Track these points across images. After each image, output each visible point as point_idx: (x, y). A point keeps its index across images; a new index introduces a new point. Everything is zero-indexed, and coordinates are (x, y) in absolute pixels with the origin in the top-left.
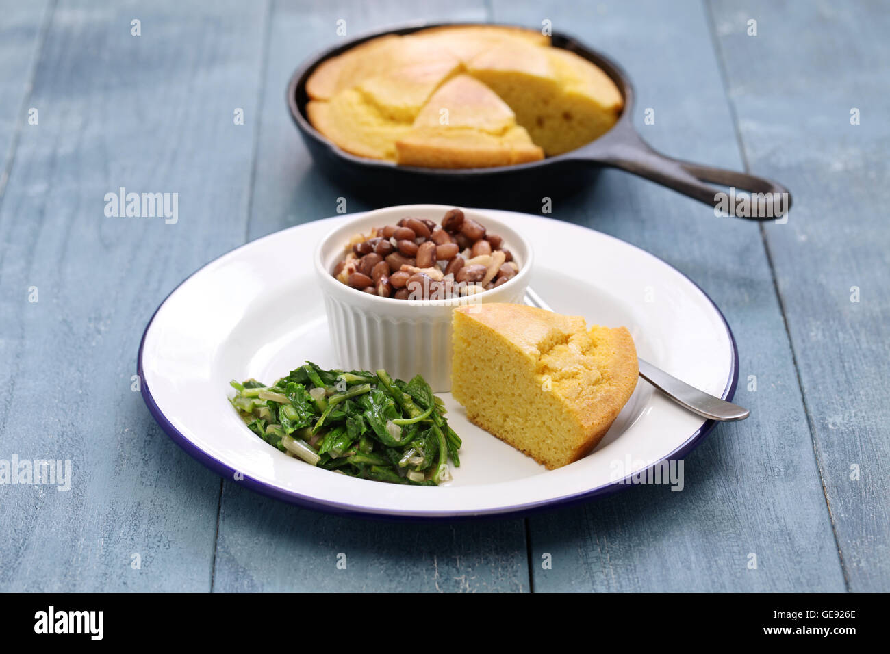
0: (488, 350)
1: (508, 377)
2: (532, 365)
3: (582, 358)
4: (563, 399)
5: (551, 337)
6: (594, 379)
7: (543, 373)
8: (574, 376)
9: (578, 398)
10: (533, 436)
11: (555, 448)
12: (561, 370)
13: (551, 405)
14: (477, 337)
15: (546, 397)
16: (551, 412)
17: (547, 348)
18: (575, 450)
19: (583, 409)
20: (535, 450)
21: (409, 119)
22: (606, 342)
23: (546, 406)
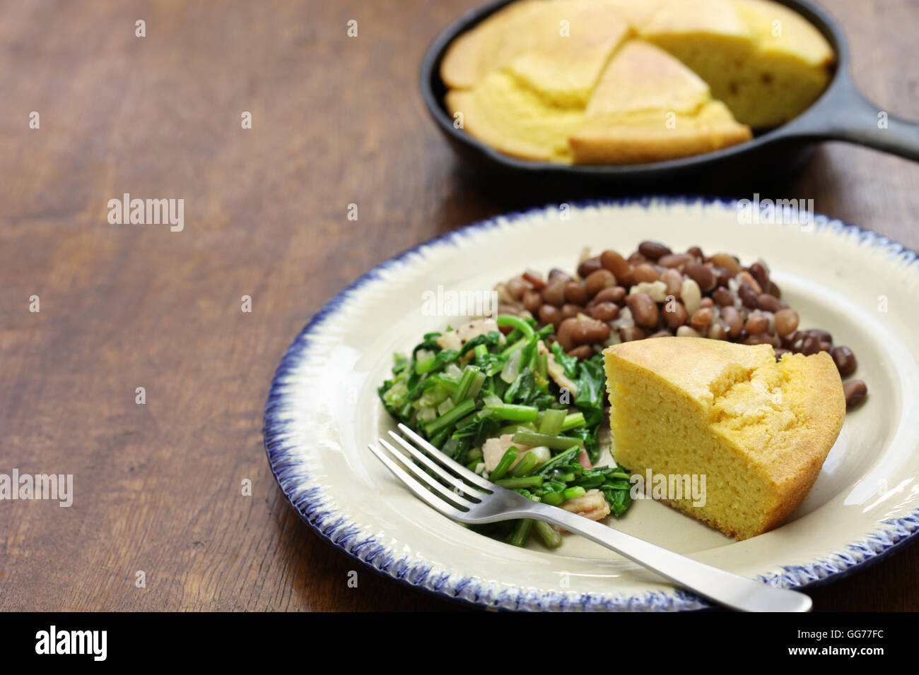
0: (651, 399)
1: (678, 430)
2: (703, 412)
3: (768, 396)
4: (746, 451)
5: (728, 374)
6: (785, 422)
7: (719, 420)
8: (759, 420)
9: (765, 448)
10: (716, 502)
11: (744, 513)
12: (742, 415)
13: (733, 459)
14: (634, 383)
15: (726, 451)
16: (735, 469)
17: (723, 388)
18: (768, 514)
19: (773, 462)
20: (721, 519)
21: (579, 105)
22: (801, 374)
23: (728, 463)
